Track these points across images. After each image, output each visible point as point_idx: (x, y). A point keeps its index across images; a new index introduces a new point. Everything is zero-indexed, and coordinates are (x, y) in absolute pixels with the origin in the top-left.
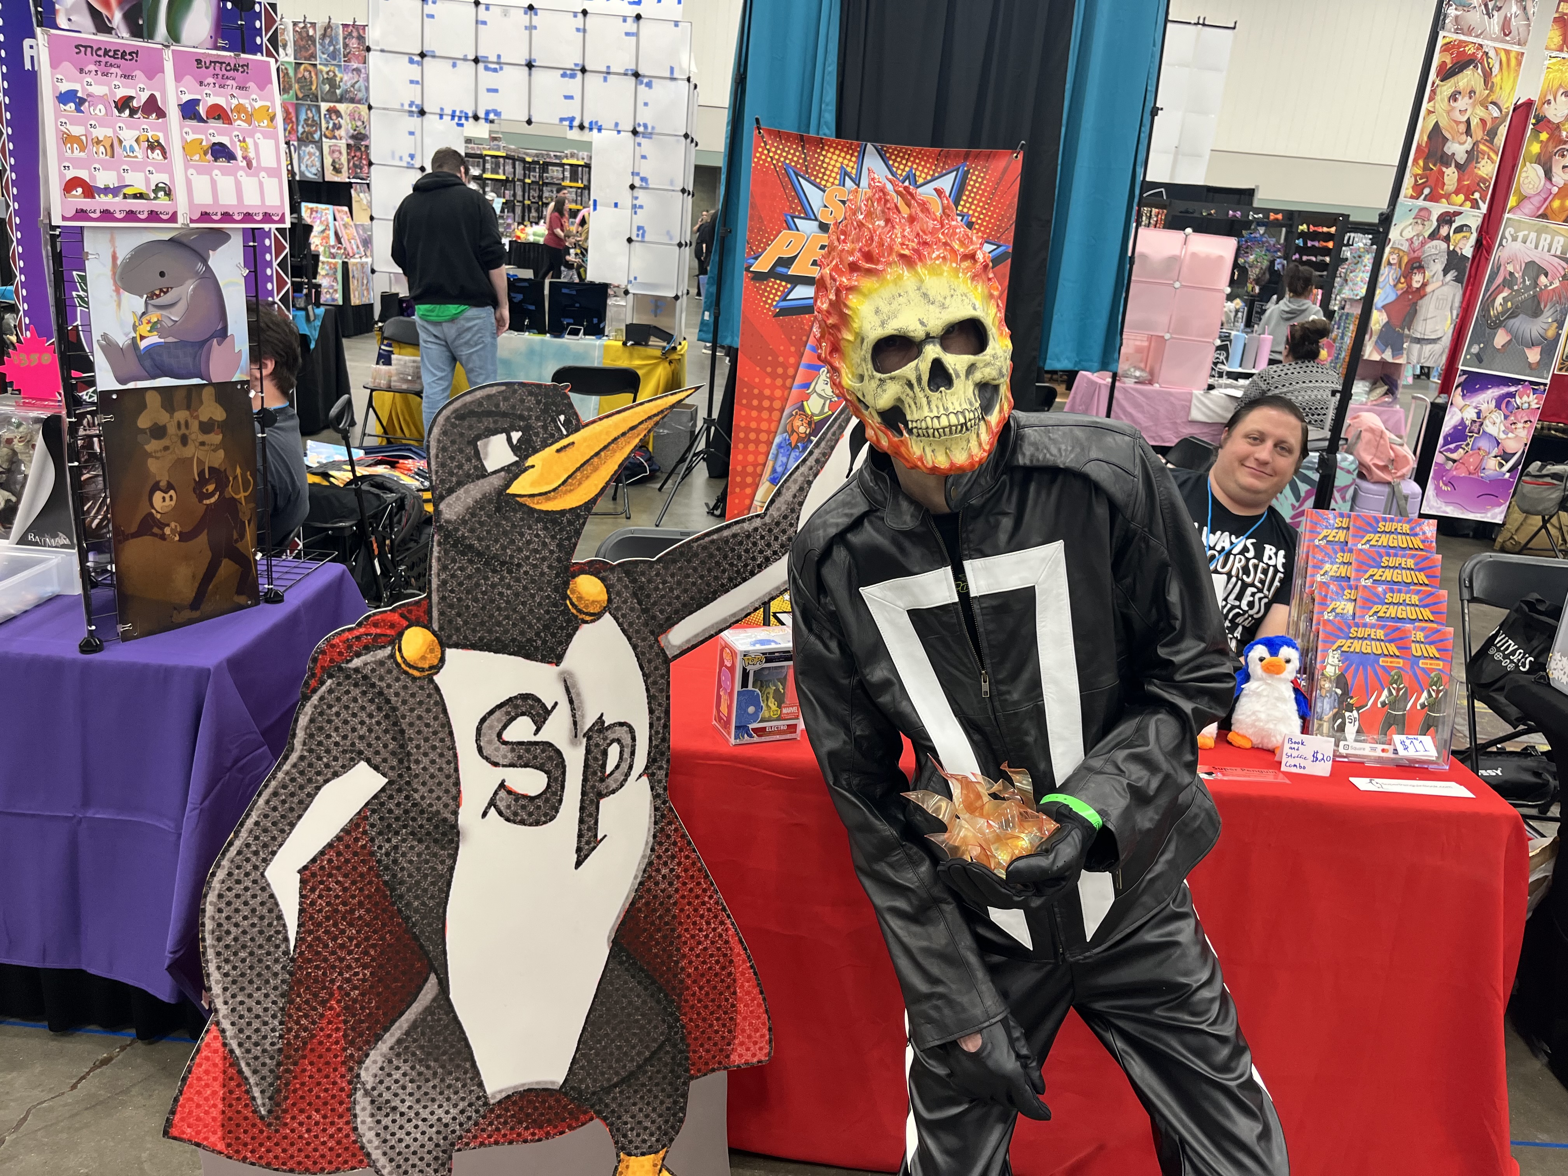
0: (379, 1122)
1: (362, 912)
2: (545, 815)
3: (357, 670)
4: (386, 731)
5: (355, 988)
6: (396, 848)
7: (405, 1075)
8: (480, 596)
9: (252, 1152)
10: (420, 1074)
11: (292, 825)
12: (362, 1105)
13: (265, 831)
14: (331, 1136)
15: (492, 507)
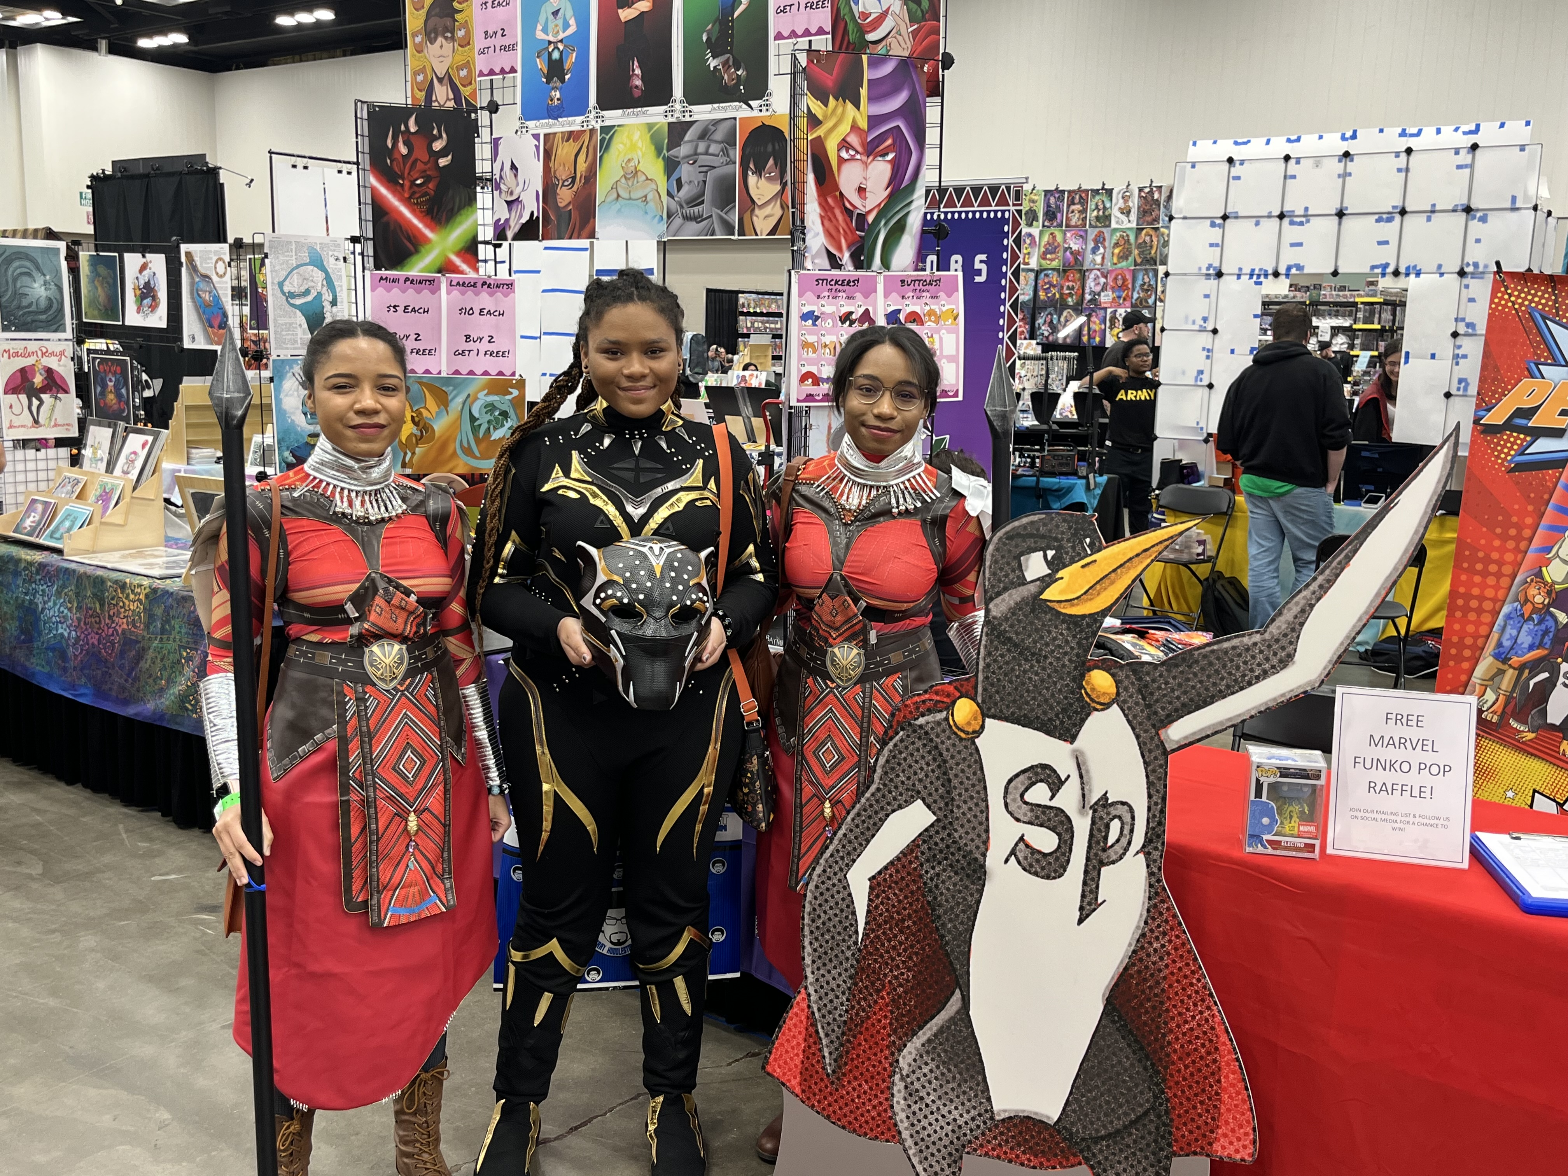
0: (909, 1106)
1: (910, 923)
2: (1055, 871)
3: (921, 727)
4: (938, 778)
5: (901, 985)
6: (938, 875)
7: (931, 1071)
8: (1014, 679)
9: (819, 1102)
10: (943, 1074)
11: (868, 842)
12: (899, 1086)
13: (850, 842)
14: (874, 1107)
15: (1028, 608)
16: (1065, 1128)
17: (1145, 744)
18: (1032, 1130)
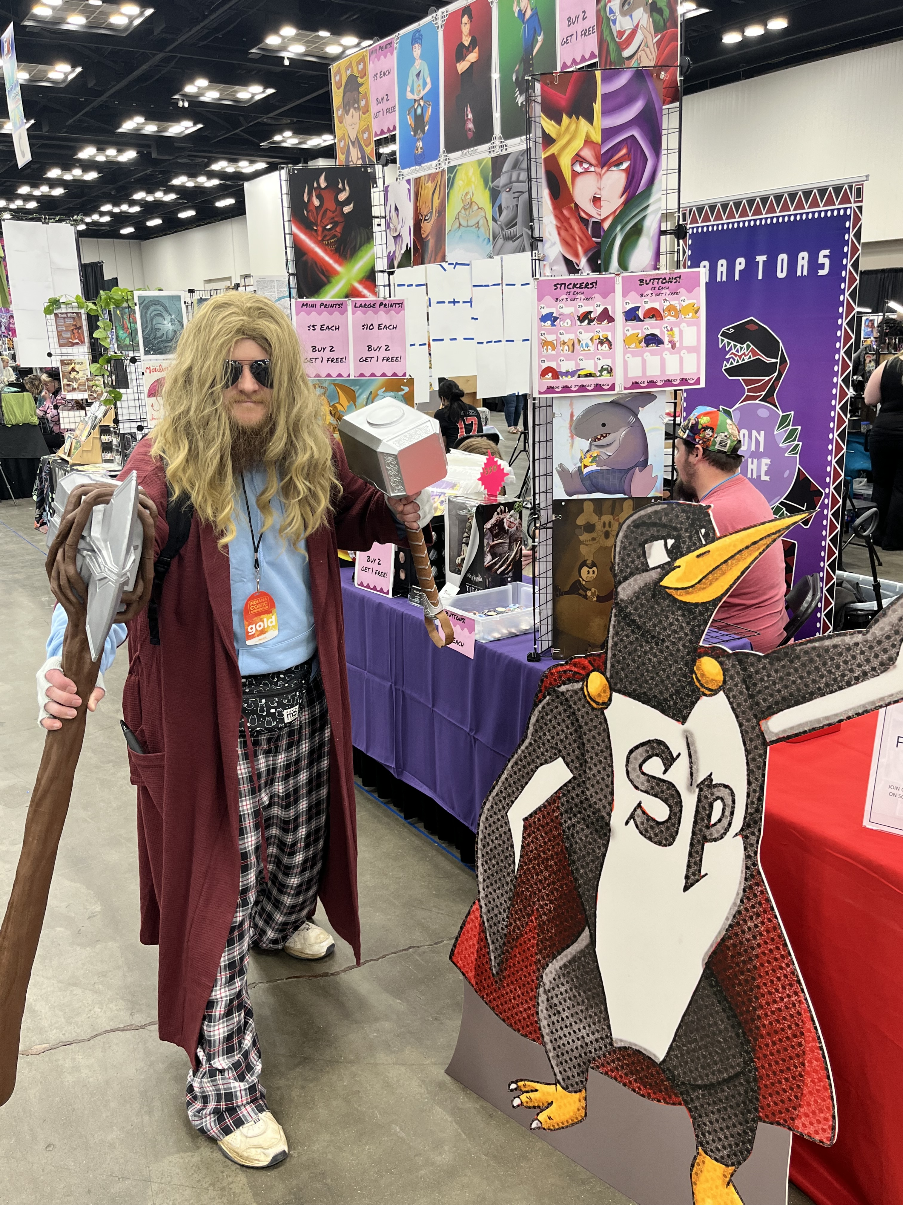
1: (552, 863)
2: (666, 839)
3: (562, 693)
4: (575, 741)
5: (545, 914)
6: (574, 825)
7: (566, 991)
8: (636, 658)
10: (575, 996)
11: (523, 788)
12: (542, 998)
13: (510, 785)
14: (525, 1010)
15: (650, 594)
16: (668, 1069)
17: (747, 732)
18: (642, 1063)
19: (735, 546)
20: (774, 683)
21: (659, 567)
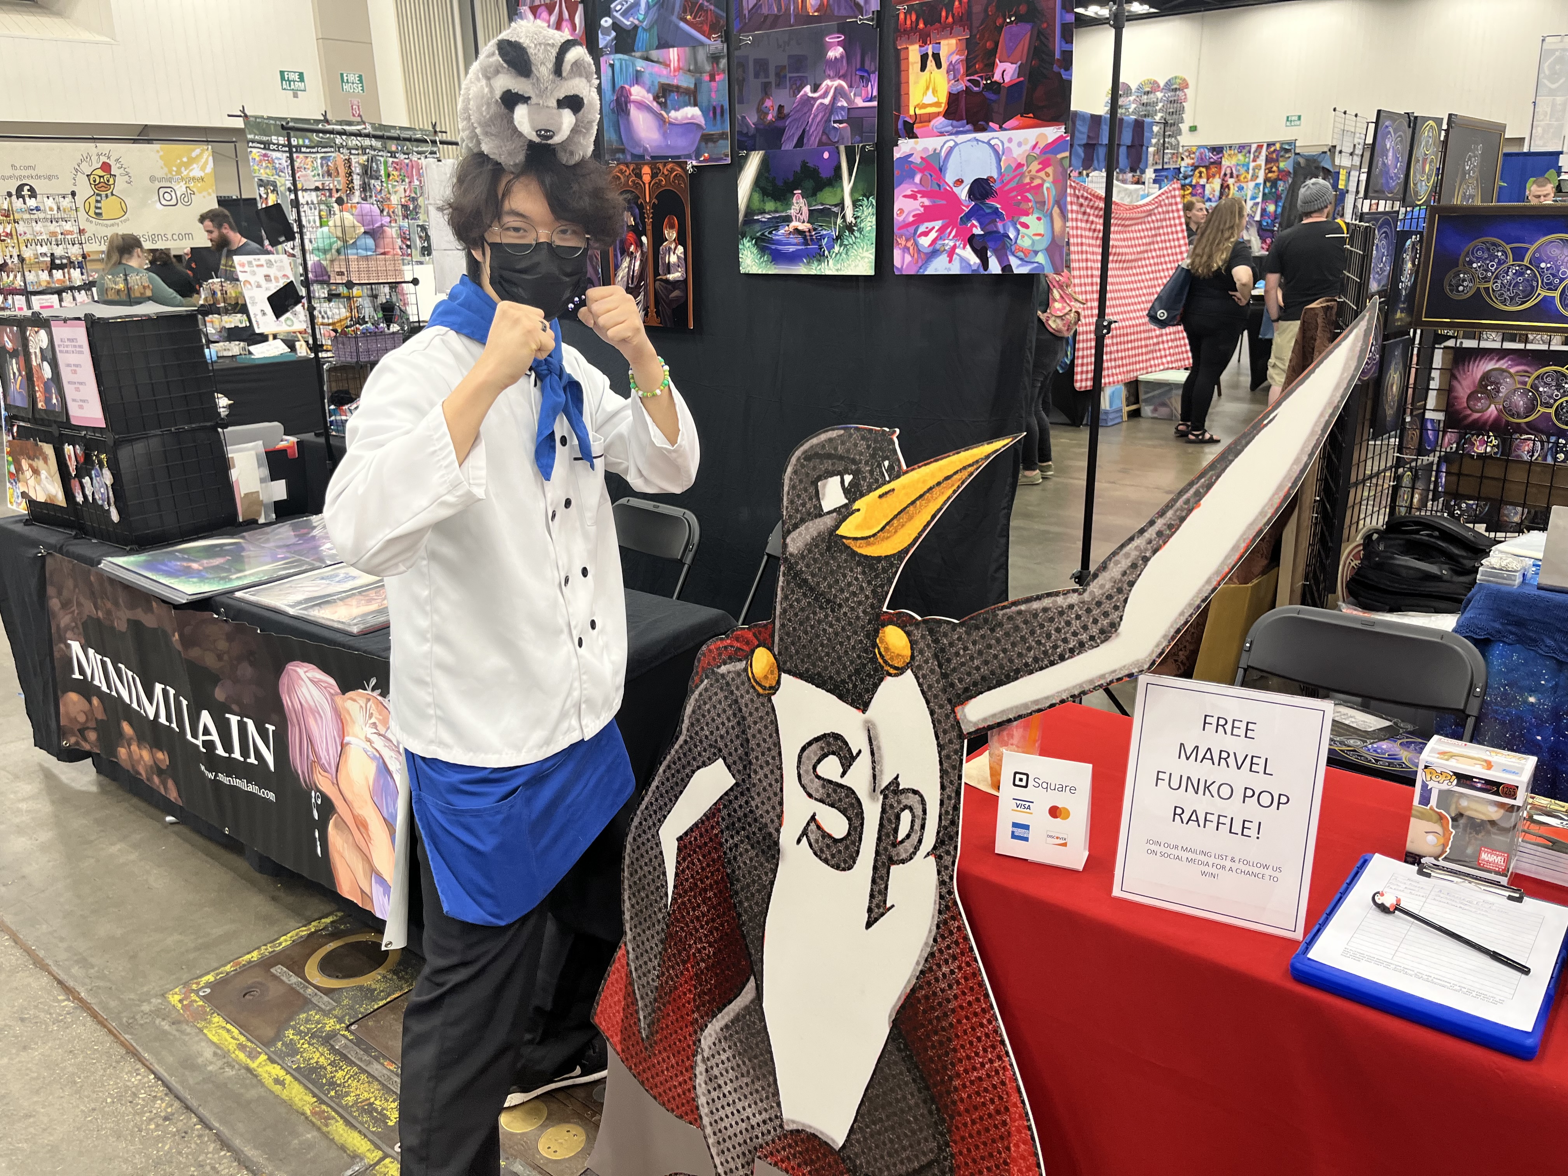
1: (712, 894)
2: (845, 861)
3: (723, 676)
4: (737, 737)
5: (703, 960)
6: (736, 846)
7: (728, 1059)
8: (809, 629)
9: (635, 1065)
10: (738, 1066)
11: (677, 798)
12: (700, 1068)
13: (662, 796)
14: (680, 1084)
15: (824, 546)
16: (849, 1158)
17: (940, 722)
18: (817, 1151)
19: (924, 482)
20: (972, 658)
21: (834, 510)
